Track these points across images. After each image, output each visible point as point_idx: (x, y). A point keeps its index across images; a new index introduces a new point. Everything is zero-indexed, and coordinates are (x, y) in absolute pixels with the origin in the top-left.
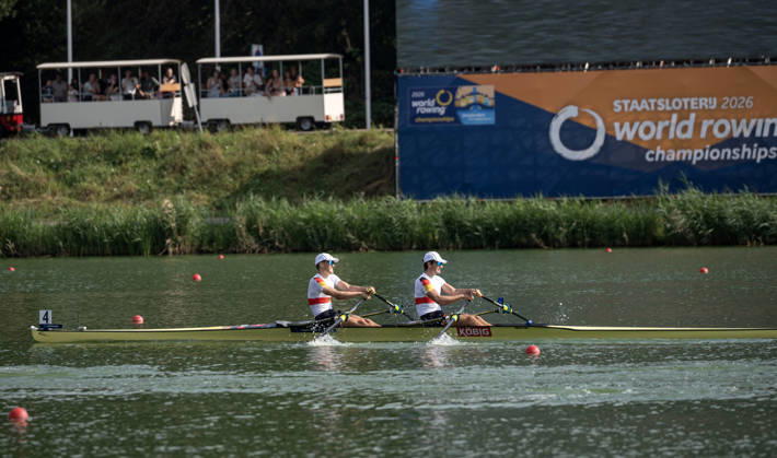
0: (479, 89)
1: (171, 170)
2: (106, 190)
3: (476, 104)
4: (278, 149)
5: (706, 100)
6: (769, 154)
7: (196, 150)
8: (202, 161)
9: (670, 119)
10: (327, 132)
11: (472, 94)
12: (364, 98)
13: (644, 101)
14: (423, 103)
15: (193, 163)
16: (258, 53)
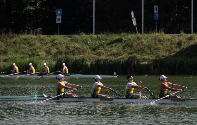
1: (128, 46)
2: (106, 52)
4: (163, 40)
7: (136, 40)
8: (138, 44)
10: (179, 35)
12: (191, 24)
15: (135, 44)
16: (156, 8)
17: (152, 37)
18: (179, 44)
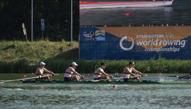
0: (101, 31)
1: (19, 51)
2: (2, 56)
3: (100, 35)
4: (48, 46)
5: (161, 35)
6: (177, 50)
7: (26, 46)
8: (28, 50)
9: (151, 40)
10: (61, 42)
11: (99, 33)
12: (71, 34)
13: (144, 35)
14: (87, 35)
15: (25, 49)
16: (43, 21)
17: (39, 44)
18: (61, 49)
